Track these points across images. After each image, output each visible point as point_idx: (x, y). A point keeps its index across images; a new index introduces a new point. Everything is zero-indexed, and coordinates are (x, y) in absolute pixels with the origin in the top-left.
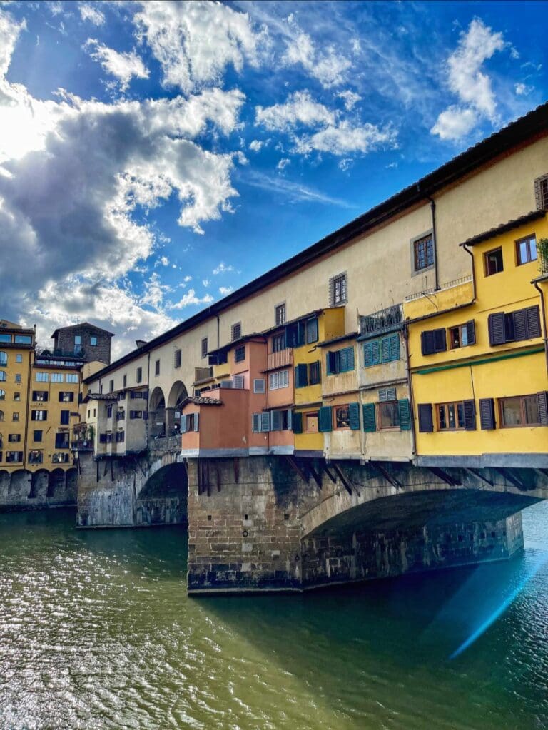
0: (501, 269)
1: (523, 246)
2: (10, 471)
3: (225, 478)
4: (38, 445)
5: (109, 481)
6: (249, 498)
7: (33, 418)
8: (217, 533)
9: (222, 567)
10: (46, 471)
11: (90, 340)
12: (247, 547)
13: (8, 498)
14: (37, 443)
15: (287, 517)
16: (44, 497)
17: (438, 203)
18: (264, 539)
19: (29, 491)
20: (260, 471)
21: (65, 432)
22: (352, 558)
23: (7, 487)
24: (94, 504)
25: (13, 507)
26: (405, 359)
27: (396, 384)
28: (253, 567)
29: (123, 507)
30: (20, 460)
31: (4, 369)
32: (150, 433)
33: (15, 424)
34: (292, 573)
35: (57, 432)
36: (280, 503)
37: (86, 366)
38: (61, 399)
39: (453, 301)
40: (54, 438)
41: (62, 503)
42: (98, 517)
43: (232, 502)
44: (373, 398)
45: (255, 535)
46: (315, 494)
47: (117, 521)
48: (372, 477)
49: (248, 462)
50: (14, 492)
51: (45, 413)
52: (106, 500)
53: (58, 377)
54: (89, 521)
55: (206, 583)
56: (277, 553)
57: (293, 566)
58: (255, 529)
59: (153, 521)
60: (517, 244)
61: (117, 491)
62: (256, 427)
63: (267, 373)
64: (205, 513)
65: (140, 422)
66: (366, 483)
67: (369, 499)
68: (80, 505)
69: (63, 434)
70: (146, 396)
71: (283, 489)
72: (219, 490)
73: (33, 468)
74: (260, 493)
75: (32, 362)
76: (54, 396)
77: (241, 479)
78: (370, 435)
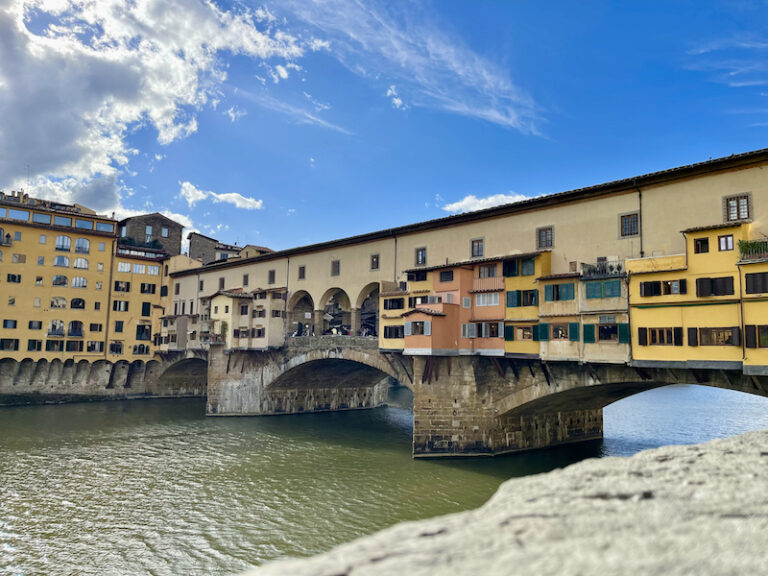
0: (706, 250)
1: (723, 240)
2: (91, 360)
3: (441, 372)
4: (118, 336)
5: (238, 373)
6: (457, 387)
7: (115, 309)
8: (435, 412)
9: (439, 438)
10: (125, 362)
11: (160, 231)
12: (456, 423)
13: (86, 388)
14: (118, 334)
15: (484, 402)
16: (123, 388)
17: (644, 194)
18: (468, 418)
19: (107, 382)
20: (465, 367)
21: (146, 323)
22: (520, 433)
23: (85, 377)
24: (224, 394)
25: (92, 397)
26: (626, 296)
27: (617, 312)
28: (460, 438)
29: (251, 397)
30: (101, 350)
31: (87, 256)
32: (288, 331)
33: (97, 313)
34: (487, 442)
35: (138, 323)
36: (480, 391)
37: (172, 259)
38: (143, 291)
39: (668, 265)
40: (136, 328)
41: (141, 394)
42: (227, 406)
43: (446, 389)
44: (595, 321)
45: (461, 415)
46: (511, 385)
47: (245, 410)
48: (571, 373)
49: (458, 360)
50: (92, 382)
51: (127, 304)
52: (235, 390)
53: (141, 269)
54: (219, 409)
55: (427, 450)
56: (476, 428)
57: (487, 437)
58: (462, 410)
59: (276, 411)
60: (719, 238)
61: (245, 383)
62: (464, 334)
63: (473, 293)
64: (427, 397)
65: (279, 320)
66: (565, 377)
67: (567, 388)
68: (211, 394)
69: (144, 327)
70: (285, 297)
71: (481, 381)
72: (437, 380)
73: (114, 358)
74: (465, 383)
75: (115, 252)
76: (136, 287)
77: (452, 373)
78: (589, 345)
